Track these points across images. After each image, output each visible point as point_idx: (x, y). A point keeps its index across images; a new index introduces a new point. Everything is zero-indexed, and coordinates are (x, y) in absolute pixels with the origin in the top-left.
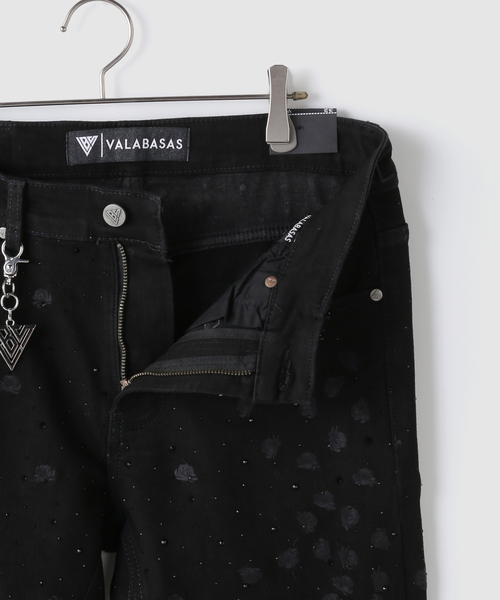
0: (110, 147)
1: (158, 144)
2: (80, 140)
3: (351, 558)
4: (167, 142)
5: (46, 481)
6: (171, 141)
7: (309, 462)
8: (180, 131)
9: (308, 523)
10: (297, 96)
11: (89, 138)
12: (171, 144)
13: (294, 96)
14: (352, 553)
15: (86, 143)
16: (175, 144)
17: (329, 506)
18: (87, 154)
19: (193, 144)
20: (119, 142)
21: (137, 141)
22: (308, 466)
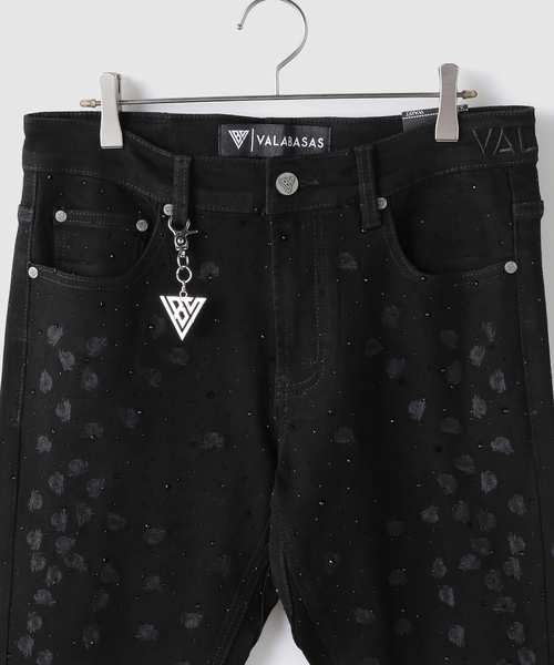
0: (260, 143)
1: (301, 142)
2: (232, 133)
3: (489, 521)
4: (309, 142)
5: (215, 448)
6: (313, 140)
7: (452, 426)
8: (322, 130)
9: (448, 484)
10: (466, 95)
11: (240, 131)
12: (313, 143)
13: (463, 95)
14: (491, 516)
15: (238, 136)
16: (317, 143)
17: (469, 469)
18: (239, 147)
19: (333, 144)
20: (268, 139)
21: (285, 138)
22: (451, 431)
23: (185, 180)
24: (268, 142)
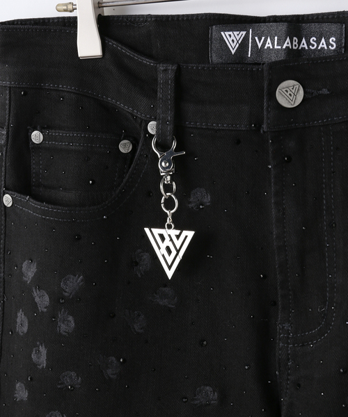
0: (260, 45)
1: (309, 43)
2: (225, 35)
4: (318, 42)
5: (208, 404)
6: (323, 40)
8: (334, 27)
11: (236, 33)
12: (323, 44)
15: (232, 39)
16: (328, 44)
18: (233, 52)
19: (347, 44)
20: (269, 40)
21: (288, 39)
23: (170, 93)
24: (269, 44)
